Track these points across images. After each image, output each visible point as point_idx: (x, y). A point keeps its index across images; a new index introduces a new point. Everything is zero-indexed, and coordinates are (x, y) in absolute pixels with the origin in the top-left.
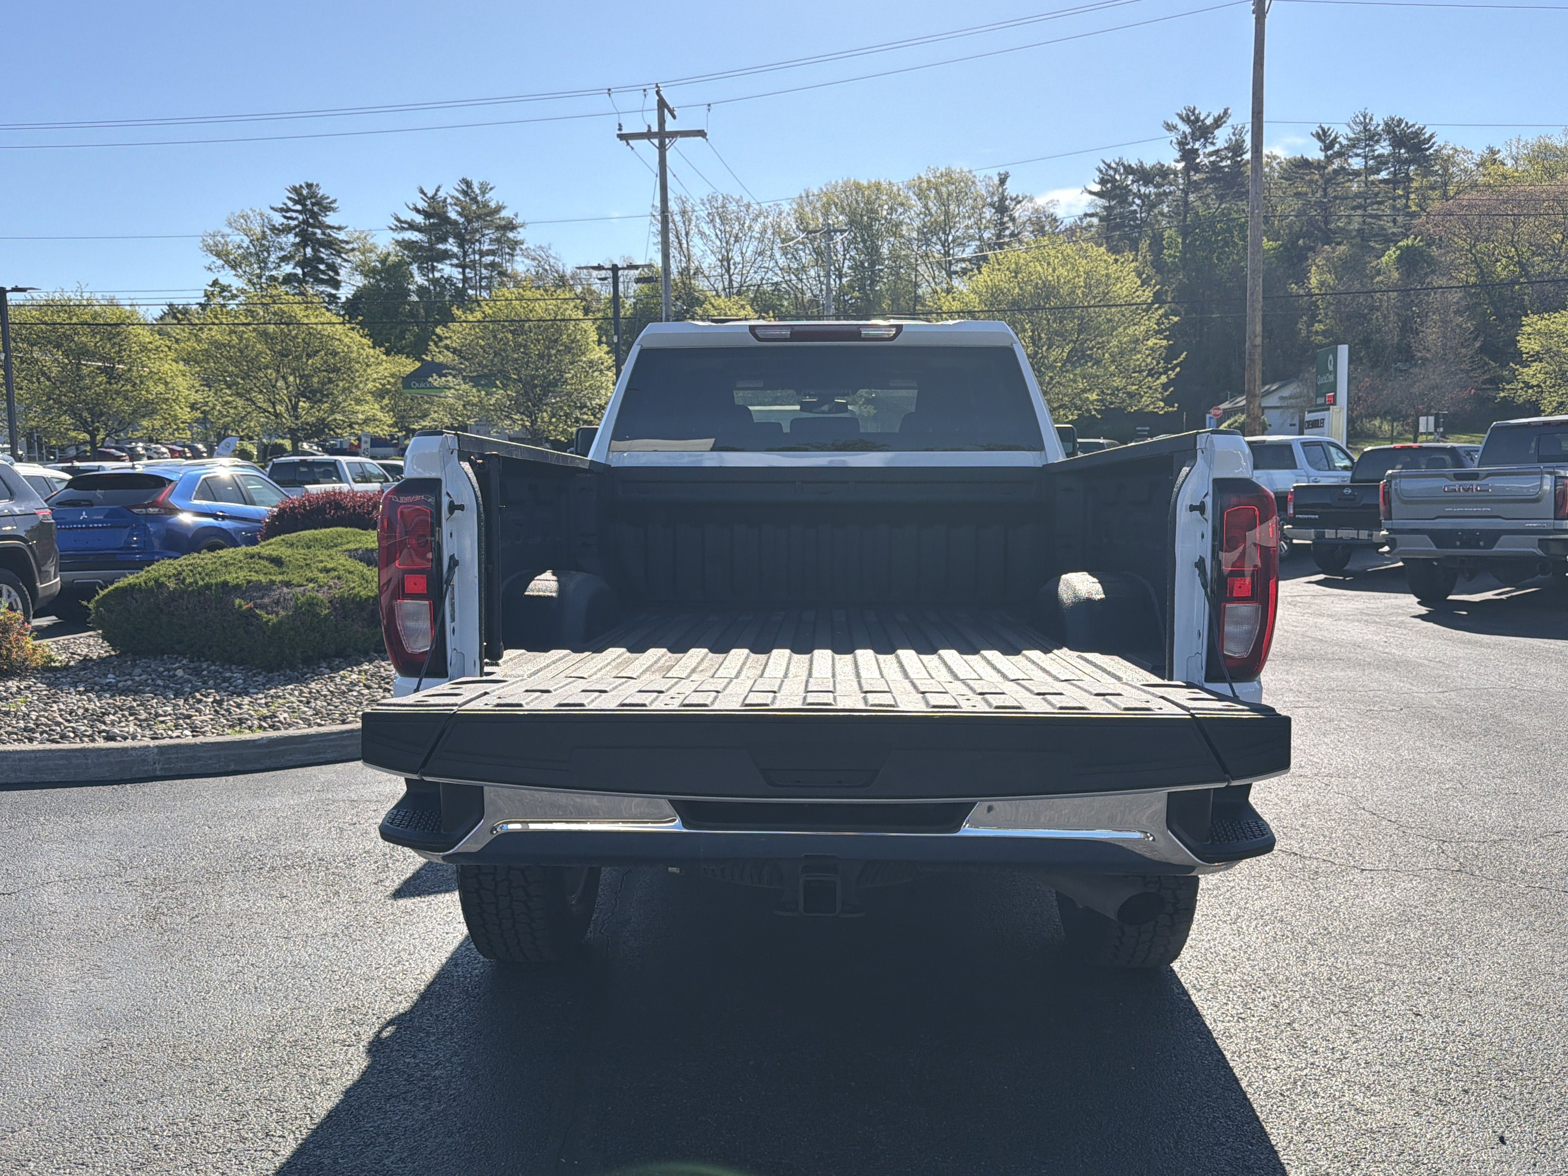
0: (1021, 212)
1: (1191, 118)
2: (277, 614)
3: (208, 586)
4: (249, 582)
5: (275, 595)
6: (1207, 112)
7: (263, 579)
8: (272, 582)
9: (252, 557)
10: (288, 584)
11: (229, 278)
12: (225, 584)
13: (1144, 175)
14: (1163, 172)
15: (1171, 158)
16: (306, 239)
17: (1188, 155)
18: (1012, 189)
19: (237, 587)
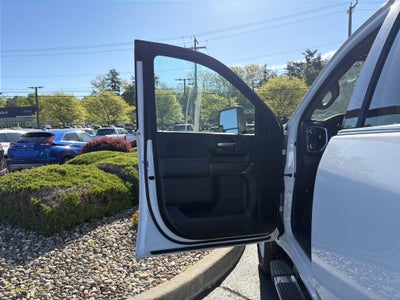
0: (270, 73)
1: (308, 52)
2: (51, 206)
3: (21, 190)
4: (42, 186)
5: (54, 194)
6: (312, 51)
7: (50, 184)
8: (55, 186)
9: (52, 171)
10: (62, 187)
11: (96, 90)
12: (29, 188)
13: (298, 65)
14: (302, 64)
15: (304, 61)
16: (113, 81)
17: (308, 60)
18: (268, 68)
19: (35, 190)
